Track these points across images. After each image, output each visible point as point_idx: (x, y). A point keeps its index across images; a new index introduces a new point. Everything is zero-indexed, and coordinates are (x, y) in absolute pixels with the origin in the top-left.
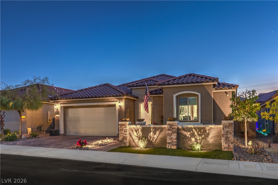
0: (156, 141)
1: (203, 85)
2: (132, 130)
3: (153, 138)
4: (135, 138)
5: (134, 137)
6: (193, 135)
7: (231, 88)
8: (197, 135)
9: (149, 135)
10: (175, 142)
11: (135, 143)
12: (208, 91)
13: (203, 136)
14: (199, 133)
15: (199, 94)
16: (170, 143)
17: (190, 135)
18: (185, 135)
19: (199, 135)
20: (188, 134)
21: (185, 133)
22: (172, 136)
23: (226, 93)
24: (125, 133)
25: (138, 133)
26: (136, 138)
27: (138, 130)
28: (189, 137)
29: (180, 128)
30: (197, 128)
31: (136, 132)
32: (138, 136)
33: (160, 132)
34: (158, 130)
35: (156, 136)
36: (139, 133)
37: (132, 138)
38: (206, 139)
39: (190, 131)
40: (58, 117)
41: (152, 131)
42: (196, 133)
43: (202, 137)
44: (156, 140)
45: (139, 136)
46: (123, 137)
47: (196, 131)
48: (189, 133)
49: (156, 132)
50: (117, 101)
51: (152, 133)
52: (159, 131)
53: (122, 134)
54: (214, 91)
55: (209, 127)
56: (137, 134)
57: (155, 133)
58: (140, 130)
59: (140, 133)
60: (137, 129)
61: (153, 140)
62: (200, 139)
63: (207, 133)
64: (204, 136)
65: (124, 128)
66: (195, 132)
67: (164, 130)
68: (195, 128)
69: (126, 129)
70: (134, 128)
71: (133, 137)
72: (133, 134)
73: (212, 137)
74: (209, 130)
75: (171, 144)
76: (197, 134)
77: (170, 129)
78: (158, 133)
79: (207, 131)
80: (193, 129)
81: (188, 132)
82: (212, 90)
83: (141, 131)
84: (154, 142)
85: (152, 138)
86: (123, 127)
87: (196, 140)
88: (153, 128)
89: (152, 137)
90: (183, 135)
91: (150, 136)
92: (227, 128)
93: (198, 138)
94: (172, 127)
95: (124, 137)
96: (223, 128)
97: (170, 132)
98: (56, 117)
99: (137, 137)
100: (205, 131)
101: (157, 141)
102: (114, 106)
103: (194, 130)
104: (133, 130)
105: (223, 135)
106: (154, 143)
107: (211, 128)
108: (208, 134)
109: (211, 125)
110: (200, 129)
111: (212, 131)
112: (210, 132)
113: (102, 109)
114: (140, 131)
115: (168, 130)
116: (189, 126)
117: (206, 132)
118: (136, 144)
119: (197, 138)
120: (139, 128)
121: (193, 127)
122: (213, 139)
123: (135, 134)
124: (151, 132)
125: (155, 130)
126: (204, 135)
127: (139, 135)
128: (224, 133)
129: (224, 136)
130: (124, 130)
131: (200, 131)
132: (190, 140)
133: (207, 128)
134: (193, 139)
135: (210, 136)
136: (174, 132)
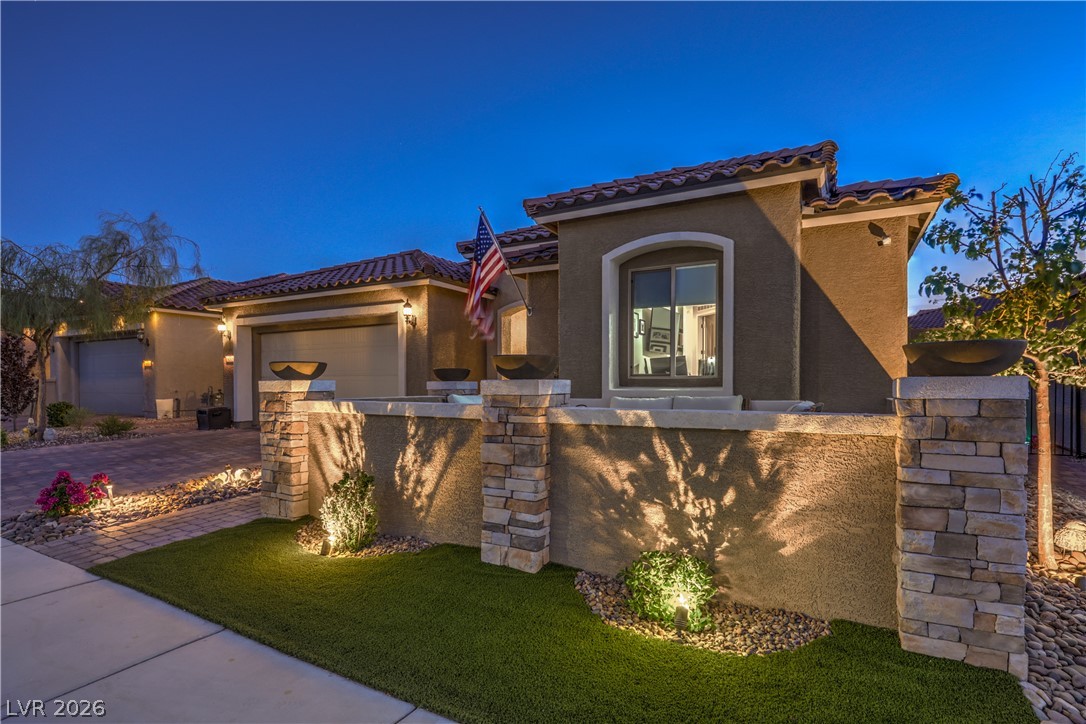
0: (430, 506)
1: (744, 194)
2: (322, 429)
3: (419, 482)
4: (336, 477)
5: (329, 466)
6: (653, 484)
7: (913, 194)
8: (682, 486)
9: (400, 460)
10: (527, 525)
12: (775, 223)
13: (729, 497)
14: (701, 471)
15: (727, 245)
16: (503, 528)
17: (631, 478)
18: (600, 476)
19: (700, 488)
20: (618, 474)
21: (599, 463)
22: (509, 484)
23: (876, 229)
24: (284, 444)
25: (348, 448)
26: (339, 473)
27: (349, 425)
28: (624, 492)
29: (569, 428)
30: (685, 431)
31: (341, 439)
32: (348, 461)
33: (453, 450)
34: (444, 435)
35: (430, 474)
36: (351, 449)
37: (323, 475)
38: (751, 526)
39: (630, 456)
41: (413, 437)
42: (674, 473)
43: (719, 507)
44: (431, 497)
45: (352, 462)
46: (276, 468)
47: (677, 455)
48: (625, 468)
49: (431, 447)
50: (400, 301)
51: (411, 450)
52: (450, 441)
53: (272, 450)
54: (807, 224)
55: (782, 429)
56: (345, 453)
57: (426, 457)
58: (356, 431)
59: (357, 448)
60: (343, 425)
61: (419, 497)
62: (702, 519)
63: (765, 472)
64: (736, 502)
65: (281, 418)
66: (671, 462)
68: (669, 434)
69: (287, 419)
70: (329, 417)
71: (326, 470)
72: (328, 449)
73: (801, 515)
74: (775, 452)
75: (504, 538)
76: (686, 475)
77: (500, 430)
78: (440, 452)
79: (765, 463)
80: (656, 441)
81: (621, 458)
82: (794, 218)
83: (363, 437)
84: (421, 509)
85: (411, 485)
86: (277, 407)
87: (677, 521)
88: (421, 420)
89: (412, 478)
90: (584, 474)
91: (403, 468)
92: (956, 448)
93: (691, 510)
94: (513, 418)
95: (281, 464)
96: (915, 448)
97: (502, 454)
98: (227, 363)
99: (342, 466)
100: (745, 459)
101: (437, 502)
102: (392, 318)
103: (660, 447)
104: (328, 428)
105: (911, 506)
106: (422, 514)
107: (798, 440)
108: (773, 487)
109: (792, 418)
110: (705, 441)
111: (803, 460)
112: (791, 466)
114: (356, 434)
115: (490, 439)
117: (755, 470)
119: (682, 505)
120: (351, 419)
121: (650, 423)
122: (807, 526)
123: (336, 450)
124: (406, 442)
125: (427, 434)
126: (739, 492)
127: (351, 456)
128: (923, 491)
129: (927, 518)
130: (278, 427)
131: (705, 454)
132: (634, 518)
133: (764, 438)
134: (654, 515)
135: (789, 504)
136: (523, 454)
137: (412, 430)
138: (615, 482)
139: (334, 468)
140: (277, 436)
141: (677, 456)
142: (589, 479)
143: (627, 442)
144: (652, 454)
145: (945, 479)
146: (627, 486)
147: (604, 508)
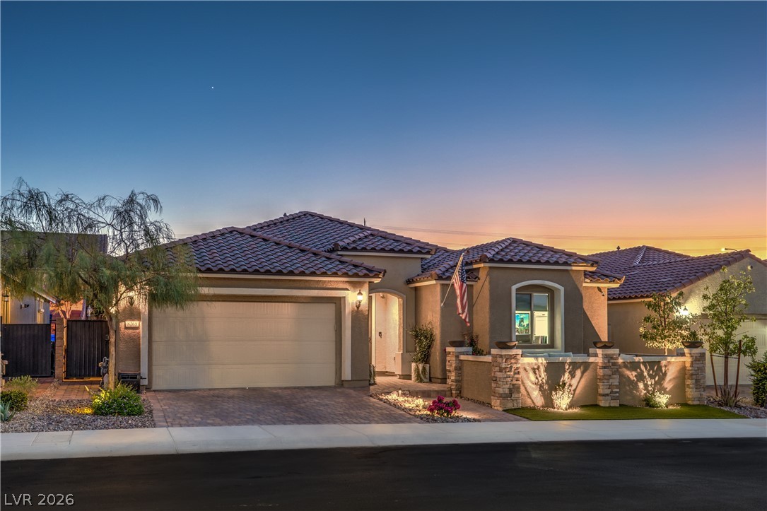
0: (574, 394)
1: (567, 270)
2: (525, 369)
3: (570, 385)
4: (533, 388)
5: (529, 384)
6: (640, 377)
8: (647, 376)
9: (562, 378)
10: (616, 392)
11: (531, 398)
13: (657, 378)
14: (651, 372)
15: (562, 289)
16: (607, 395)
17: (636, 376)
18: (628, 376)
19: (652, 377)
20: (632, 375)
21: (628, 373)
22: (611, 381)
23: (599, 289)
24: (516, 376)
25: (538, 376)
26: (534, 386)
27: (538, 368)
28: (634, 380)
29: (620, 363)
30: (648, 362)
31: (535, 373)
32: (538, 381)
33: (583, 373)
34: (580, 368)
35: (574, 382)
36: (540, 376)
37: (526, 388)
38: (661, 385)
39: (635, 370)
40: (137, 328)
41: (568, 369)
42: (645, 374)
43: (655, 381)
44: (575, 390)
45: (540, 382)
46: (512, 387)
48: (634, 373)
49: (574, 373)
50: (347, 289)
51: (567, 375)
52: (582, 370)
53: (509, 379)
56: (537, 378)
57: (573, 375)
58: (542, 369)
59: (543, 376)
60: (536, 367)
62: (651, 385)
65: (515, 366)
67: (591, 367)
68: (644, 363)
69: (519, 366)
70: (528, 363)
71: (526, 385)
72: (528, 377)
73: (670, 380)
74: (666, 366)
75: (609, 398)
76: (648, 374)
78: (578, 373)
79: (663, 369)
82: (582, 282)
83: (546, 371)
86: (513, 361)
87: (646, 386)
88: (571, 364)
89: (567, 385)
90: (625, 376)
91: (563, 381)
92: (697, 362)
93: (649, 383)
95: (513, 385)
97: (608, 372)
98: (126, 328)
99: (536, 383)
100: (660, 368)
101: (577, 392)
102: (338, 302)
103: (642, 366)
104: (528, 368)
108: (665, 374)
110: (652, 364)
111: (670, 368)
112: (668, 369)
113: (287, 309)
115: (604, 368)
116: (637, 359)
117: (662, 371)
118: (535, 401)
119: (647, 381)
120: (540, 364)
121: (641, 360)
122: (671, 383)
123: (532, 377)
124: (565, 372)
125: (573, 368)
126: (659, 376)
127: (540, 379)
129: (694, 377)
130: (513, 369)
131: (652, 368)
132: (636, 387)
133: (663, 363)
134: (641, 385)
135: (668, 377)
136: (615, 371)
137: (567, 367)
138: (631, 377)
139: (530, 384)
140: (512, 373)
141: (646, 369)
142: (625, 378)
143: (634, 366)
144: (640, 369)
145: (696, 369)
146: (635, 378)
147: (629, 386)
